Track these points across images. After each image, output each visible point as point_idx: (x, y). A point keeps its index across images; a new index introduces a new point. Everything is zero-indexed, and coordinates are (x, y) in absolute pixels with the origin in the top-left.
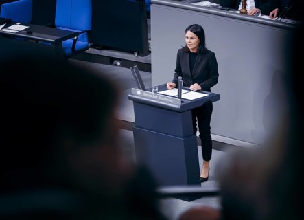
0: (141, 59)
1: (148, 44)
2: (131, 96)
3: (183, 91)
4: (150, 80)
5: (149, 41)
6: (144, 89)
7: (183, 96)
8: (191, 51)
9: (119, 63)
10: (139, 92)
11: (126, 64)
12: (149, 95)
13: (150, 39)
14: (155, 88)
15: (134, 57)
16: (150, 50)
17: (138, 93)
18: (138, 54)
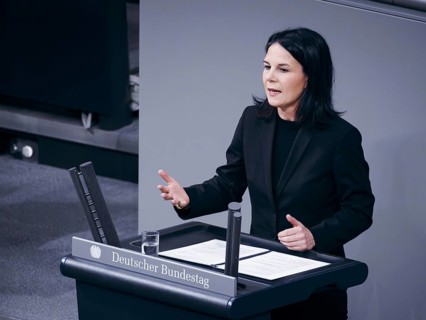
0: (103, 138)
1: (128, 88)
2: (70, 262)
3: (245, 250)
4: (133, 208)
5: (133, 79)
6: (113, 240)
7: (244, 267)
8: (282, 115)
9: (28, 151)
10: (96, 251)
11: (53, 152)
12: (129, 263)
13: (136, 72)
14: (151, 239)
15: (81, 131)
16: (134, 107)
17: (92, 254)
18: (95, 122)
